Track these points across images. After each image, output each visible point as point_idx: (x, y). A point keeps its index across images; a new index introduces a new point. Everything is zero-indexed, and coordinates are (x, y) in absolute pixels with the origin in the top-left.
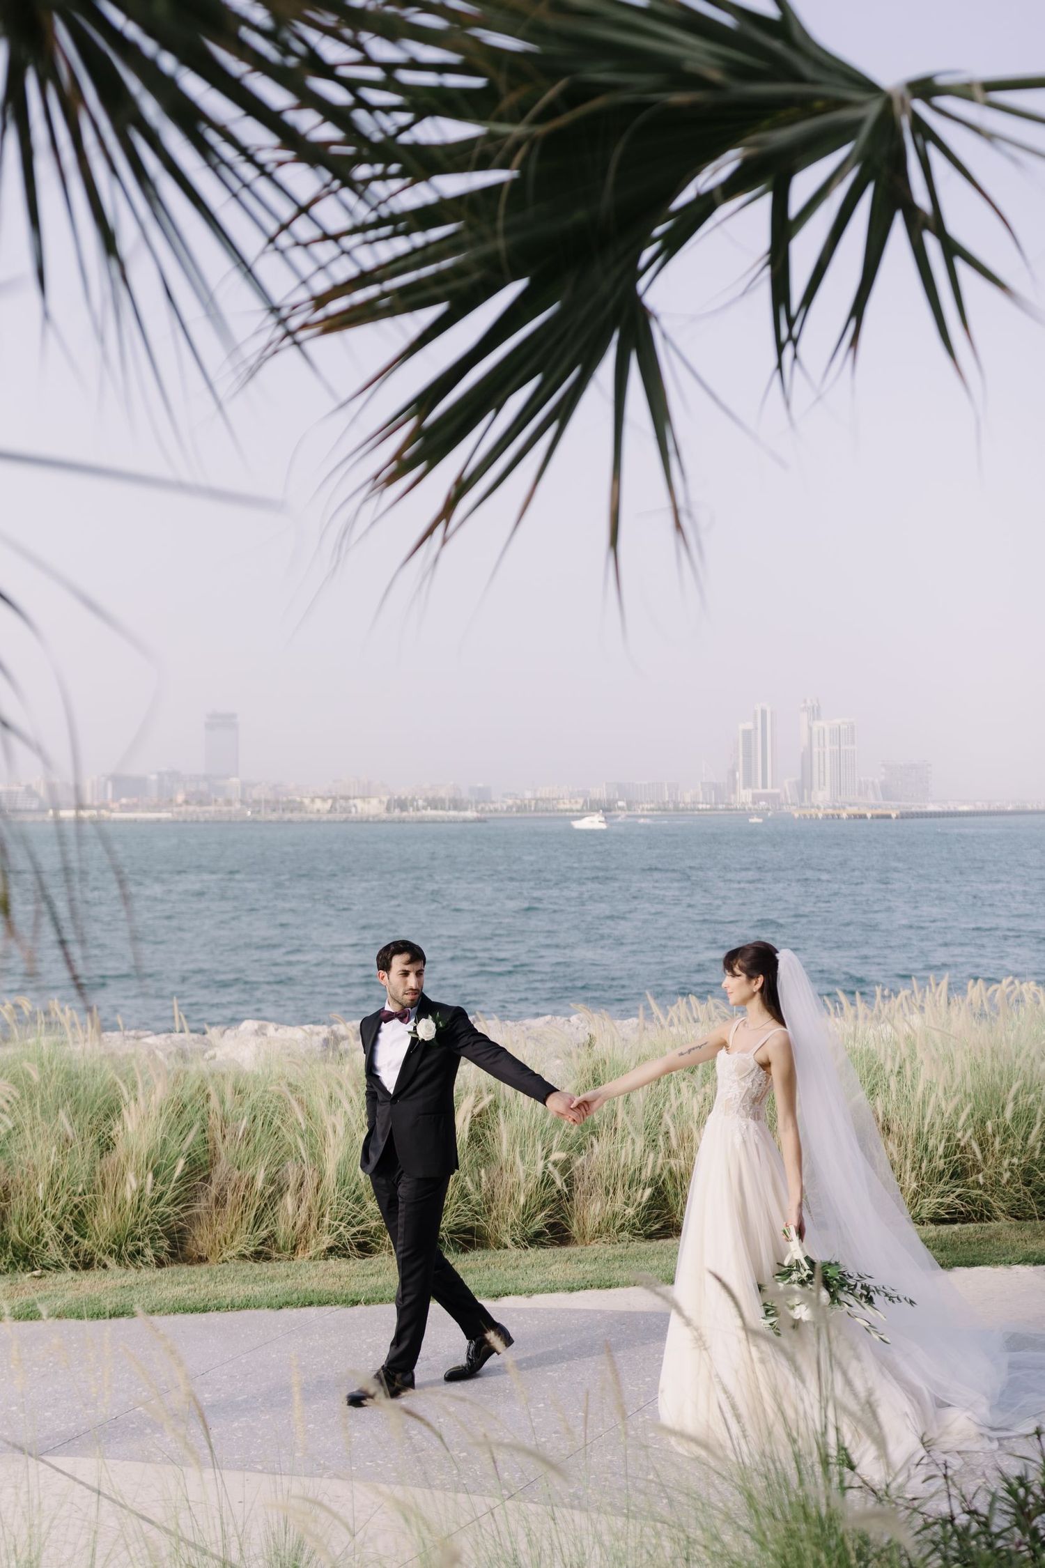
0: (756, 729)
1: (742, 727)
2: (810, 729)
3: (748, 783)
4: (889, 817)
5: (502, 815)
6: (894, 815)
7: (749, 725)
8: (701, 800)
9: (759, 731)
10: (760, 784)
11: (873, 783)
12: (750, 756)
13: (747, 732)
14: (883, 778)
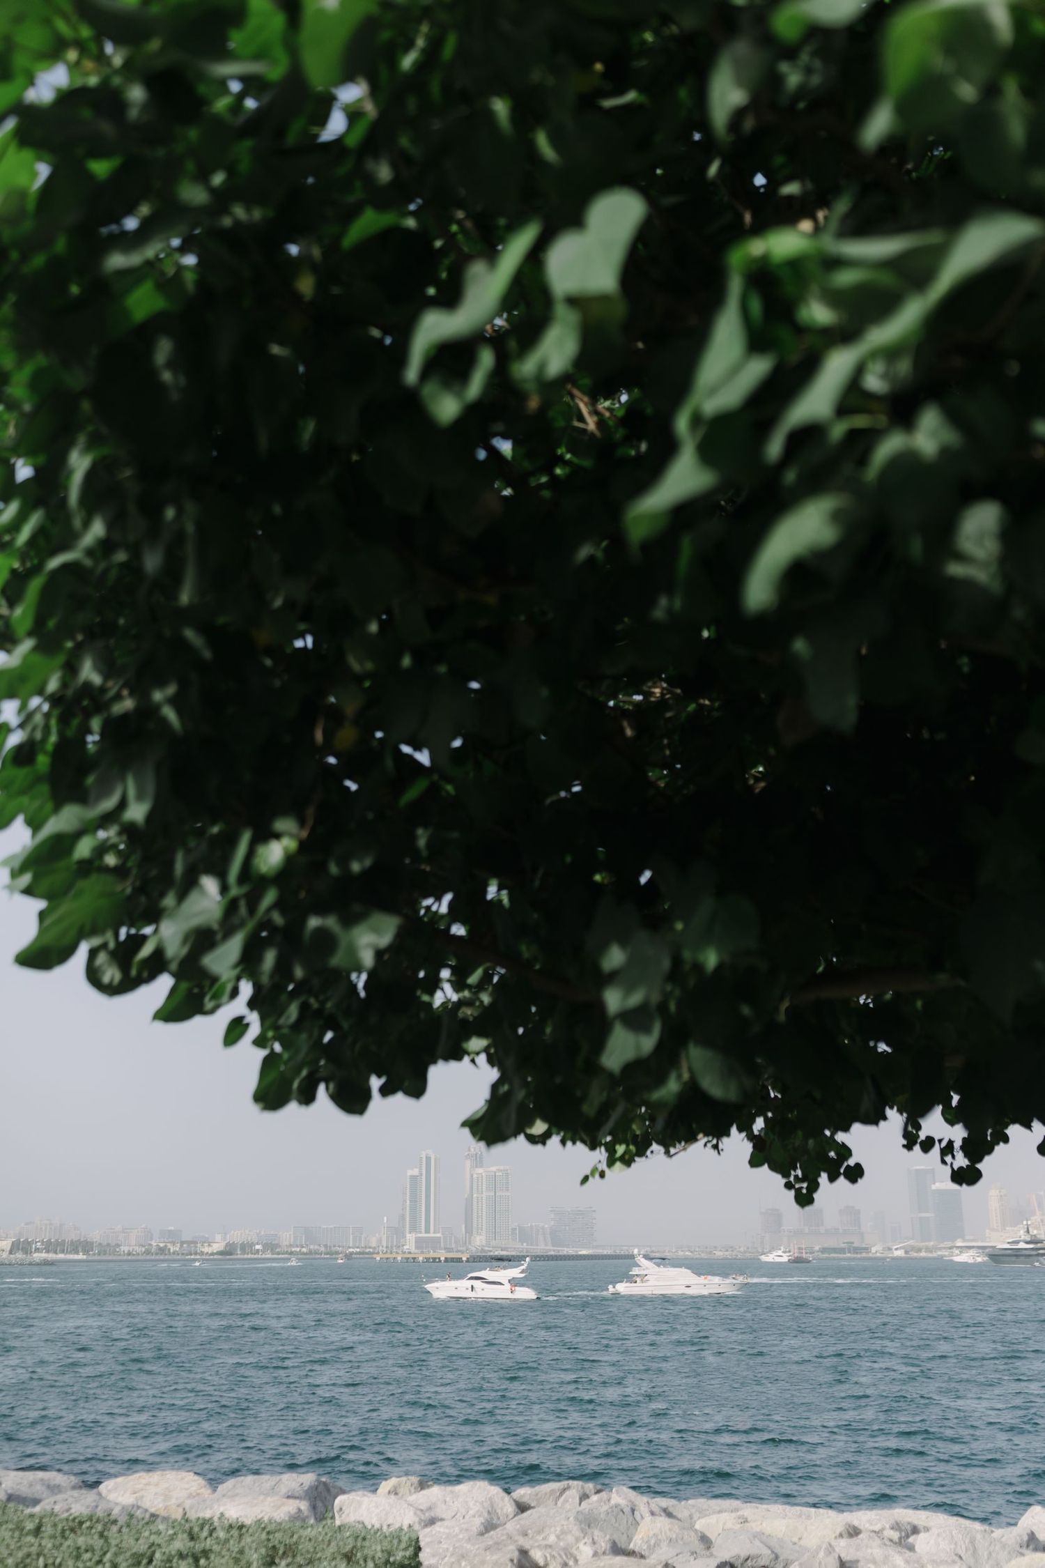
0: (421, 1174)
1: (410, 1173)
2: (472, 1176)
3: (414, 1228)
4: (459, 1260)
5: (140, 1257)
6: (464, 1259)
7: (416, 1172)
8: (351, 1245)
9: (424, 1177)
10: (423, 1230)
11: (543, 1228)
12: (416, 1201)
13: (413, 1178)
14: (552, 1223)
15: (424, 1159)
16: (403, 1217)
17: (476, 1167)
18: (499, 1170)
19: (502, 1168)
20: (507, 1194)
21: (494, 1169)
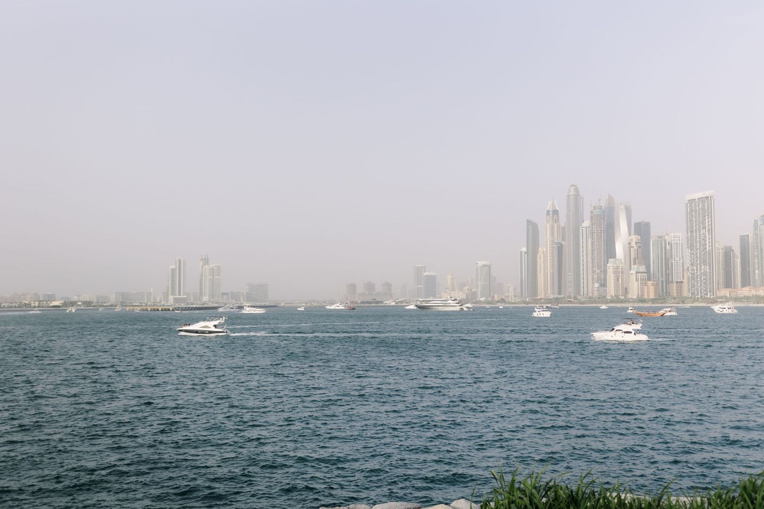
0: (176, 268)
1: (171, 267)
2: (202, 269)
3: (173, 293)
7: (174, 267)
9: (178, 269)
10: (177, 293)
11: (243, 293)
12: (174, 281)
13: (173, 270)
14: (247, 290)
15: (178, 262)
16: (168, 288)
17: (205, 264)
18: (215, 266)
19: (217, 265)
20: (219, 277)
21: (213, 265)
